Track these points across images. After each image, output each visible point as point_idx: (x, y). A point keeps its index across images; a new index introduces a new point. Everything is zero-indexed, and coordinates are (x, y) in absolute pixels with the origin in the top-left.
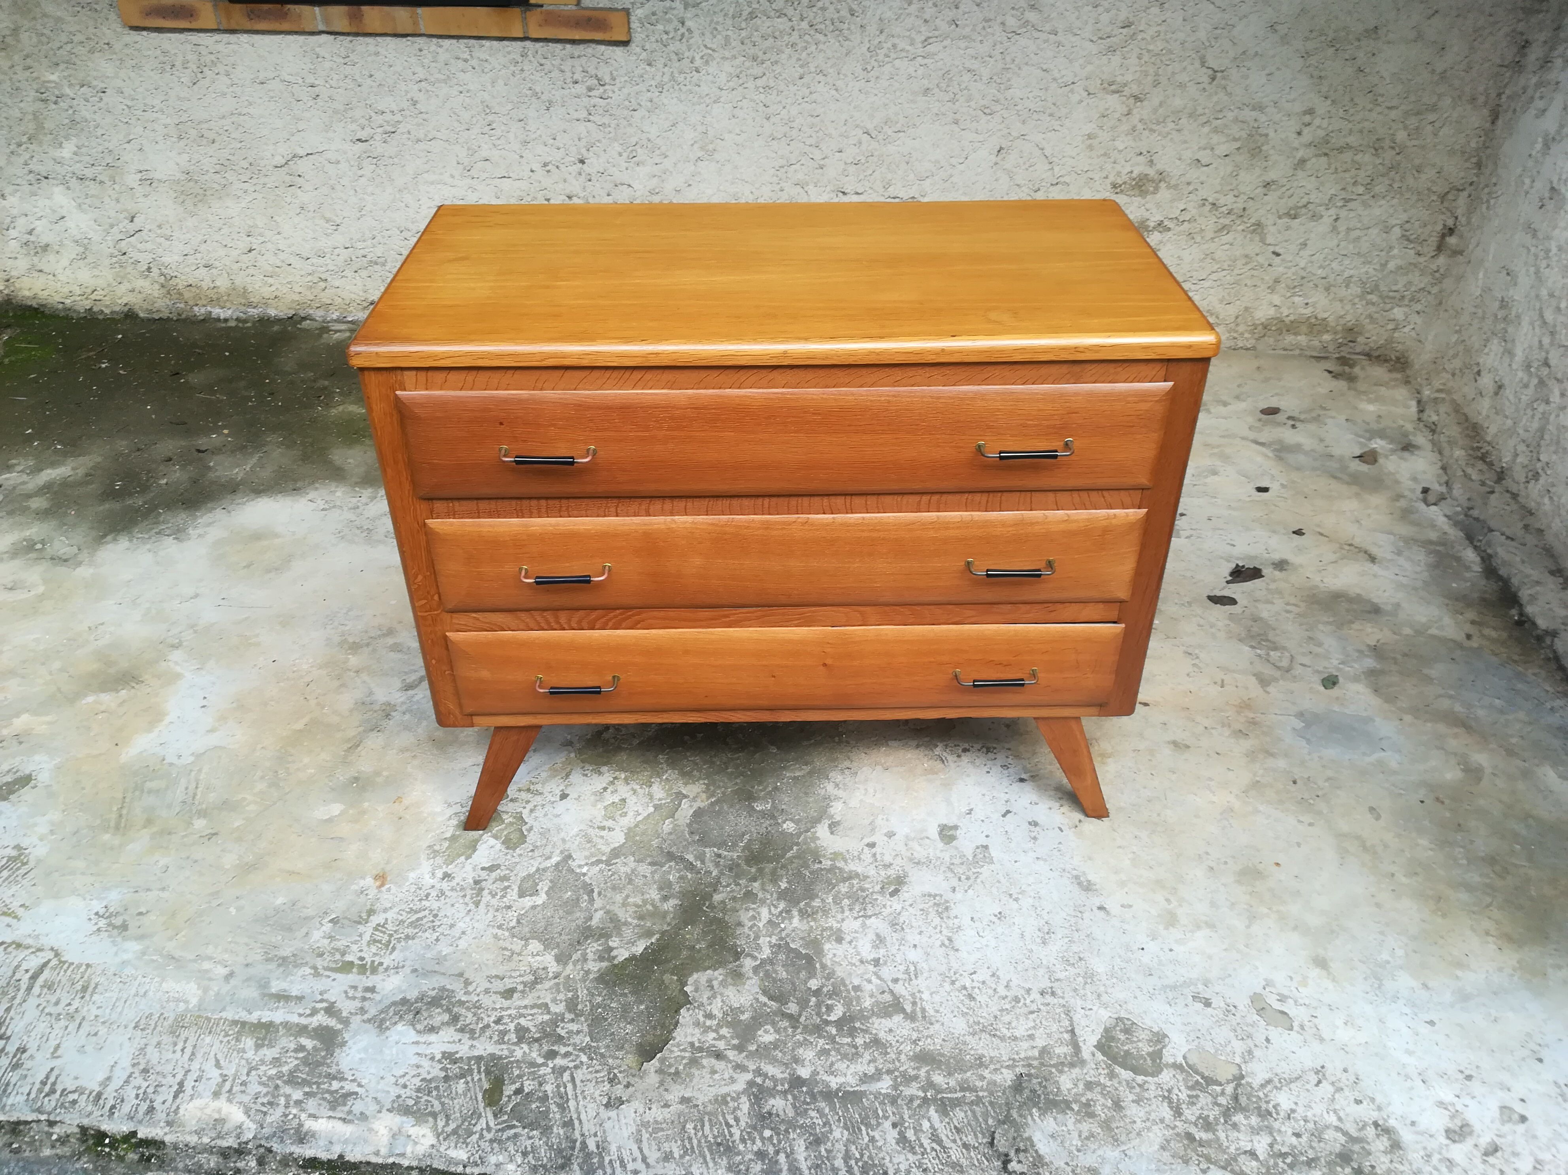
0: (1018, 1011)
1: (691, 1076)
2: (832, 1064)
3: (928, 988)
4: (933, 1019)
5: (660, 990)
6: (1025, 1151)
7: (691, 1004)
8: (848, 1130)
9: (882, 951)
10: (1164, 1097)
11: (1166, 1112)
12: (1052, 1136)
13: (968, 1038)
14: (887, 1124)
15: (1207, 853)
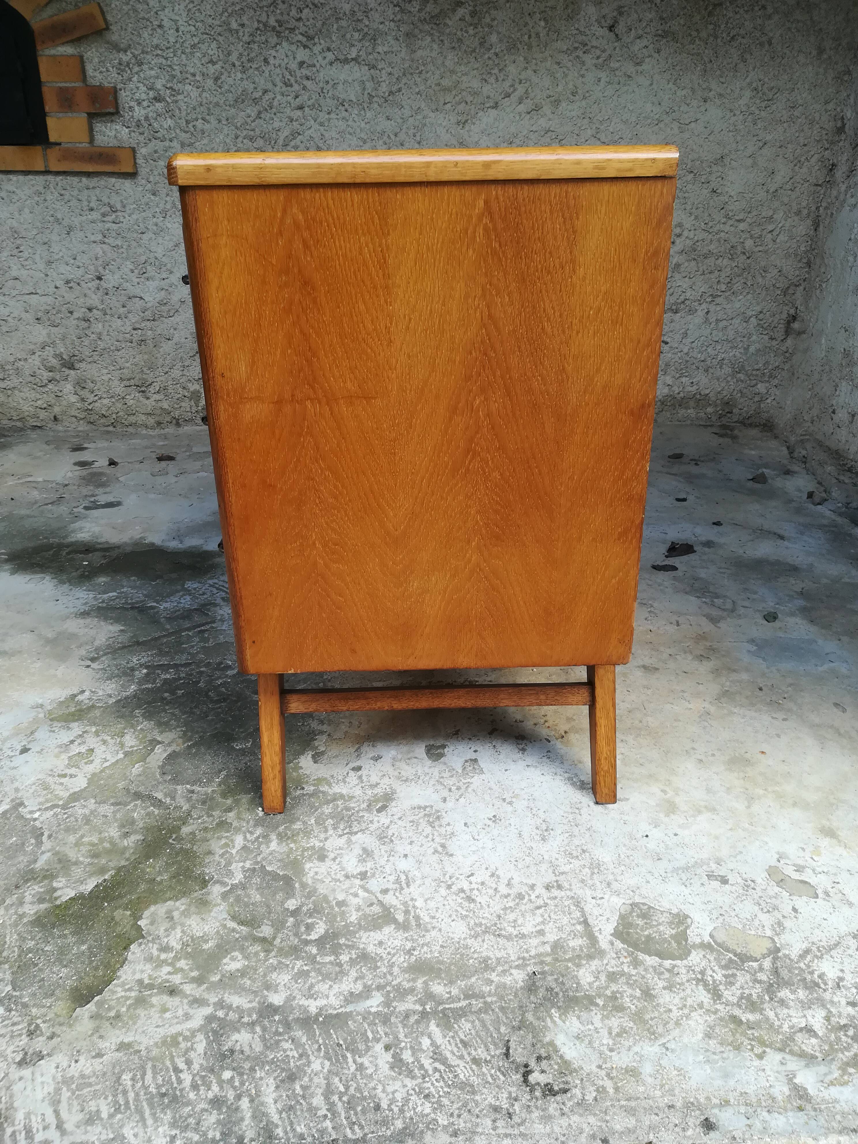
0: (523, 908)
1: (135, 1018)
2: (312, 986)
3: (422, 895)
4: (429, 926)
5: (109, 927)
6: (548, 1058)
7: (143, 937)
8: (329, 1059)
9: (370, 865)
10: (698, 981)
11: (703, 996)
12: (578, 1037)
13: (469, 942)
14: (379, 1048)
15: (693, 749)
